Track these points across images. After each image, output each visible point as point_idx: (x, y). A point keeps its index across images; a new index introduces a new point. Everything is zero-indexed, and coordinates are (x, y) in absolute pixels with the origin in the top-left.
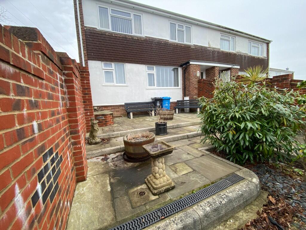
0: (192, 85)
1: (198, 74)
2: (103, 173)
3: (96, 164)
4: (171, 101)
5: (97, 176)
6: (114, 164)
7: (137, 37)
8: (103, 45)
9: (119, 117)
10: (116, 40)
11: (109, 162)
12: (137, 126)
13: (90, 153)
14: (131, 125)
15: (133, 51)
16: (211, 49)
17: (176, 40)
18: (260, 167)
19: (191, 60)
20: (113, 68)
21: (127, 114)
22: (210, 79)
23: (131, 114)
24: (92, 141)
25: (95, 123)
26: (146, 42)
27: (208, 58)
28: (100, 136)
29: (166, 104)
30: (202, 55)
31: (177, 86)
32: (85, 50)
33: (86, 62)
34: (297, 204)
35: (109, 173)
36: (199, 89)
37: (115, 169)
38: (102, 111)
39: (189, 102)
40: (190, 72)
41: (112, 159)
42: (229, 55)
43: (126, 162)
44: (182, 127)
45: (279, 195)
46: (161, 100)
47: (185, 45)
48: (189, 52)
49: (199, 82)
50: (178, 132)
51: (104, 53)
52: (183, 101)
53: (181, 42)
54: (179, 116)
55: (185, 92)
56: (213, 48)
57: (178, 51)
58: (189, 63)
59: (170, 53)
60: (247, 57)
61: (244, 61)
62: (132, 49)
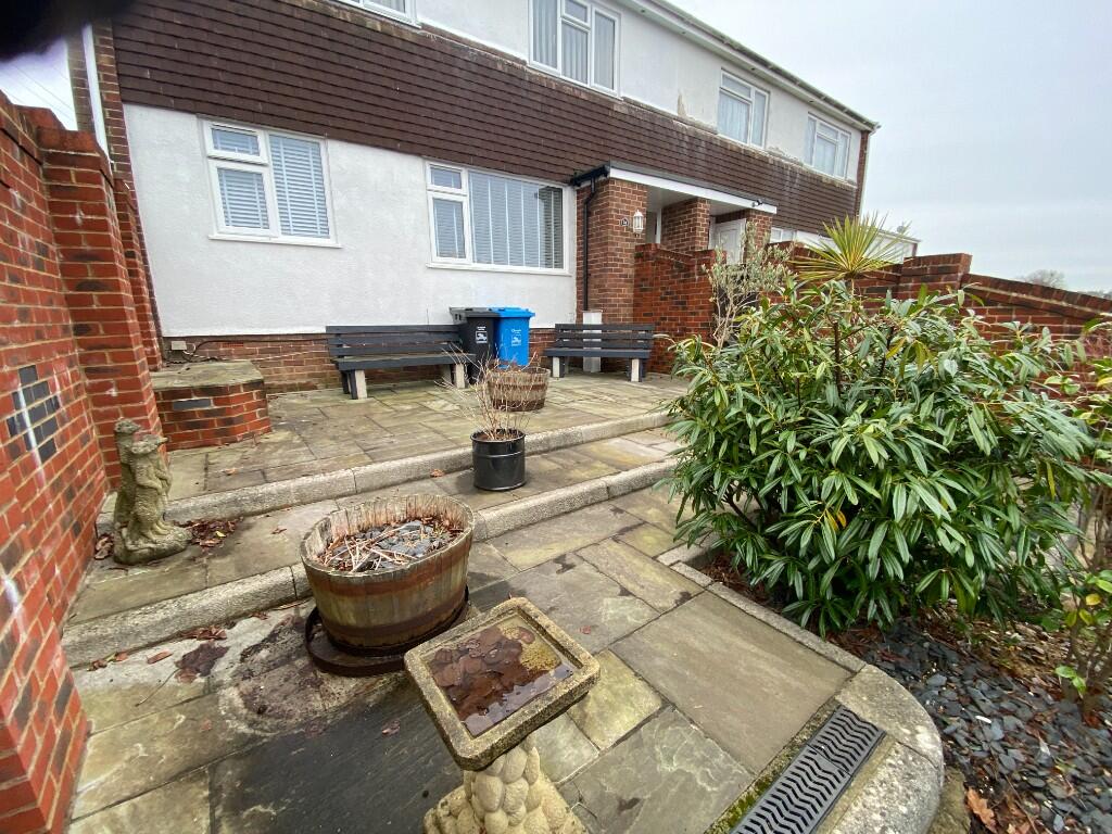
0: (613, 265)
1: (639, 224)
2: (175, 778)
3: (142, 699)
4: (533, 324)
5: (135, 806)
6: (248, 699)
7: (385, 21)
8: (204, 37)
9: (303, 387)
10: (277, 19)
11: (220, 685)
12: (384, 441)
13: (110, 631)
14: (355, 436)
15: (363, 87)
16: (687, 127)
17: (556, 67)
18: (904, 639)
19: (613, 162)
20: (264, 157)
21: (339, 377)
22: (677, 246)
23: (360, 379)
24: (131, 547)
25: (141, 450)
26: (424, 52)
27: (674, 161)
28: (187, 511)
29: (513, 339)
30: (651, 148)
31: (556, 266)
32: (107, 51)
33: (111, 114)
34: (1071, 821)
35: (213, 769)
36: (640, 283)
37: (254, 738)
38: (213, 359)
39: (599, 332)
40: (611, 210)
41: (245, 655)
42: (743, 158)
43: (320, 674)
44: (583, 443)
45: (996, 776)
46: (494, 322)
47: (589, 92)
48: (607, 128)
49: (642, 254)
50: (567, 469)
51: (213, 76)
52: (579, 326)
53: (577, 79)
54: (563, 390)
55: (586, 292)
56: (693, 125)
57: (565, 115)
58: (606, 173)
59: (528, 121)
60: (798, 176)
61: (788, 189)
62: (360, 76)
